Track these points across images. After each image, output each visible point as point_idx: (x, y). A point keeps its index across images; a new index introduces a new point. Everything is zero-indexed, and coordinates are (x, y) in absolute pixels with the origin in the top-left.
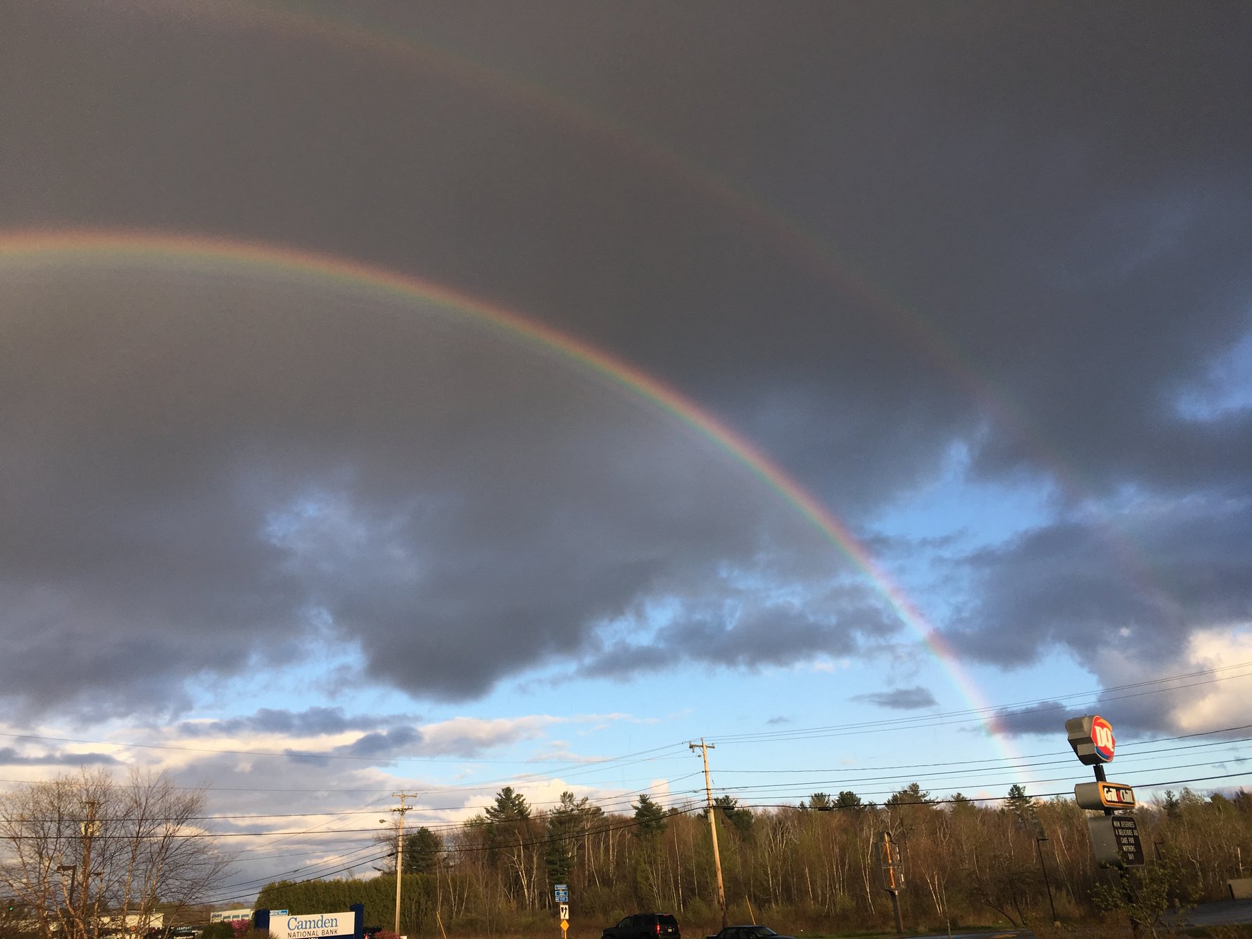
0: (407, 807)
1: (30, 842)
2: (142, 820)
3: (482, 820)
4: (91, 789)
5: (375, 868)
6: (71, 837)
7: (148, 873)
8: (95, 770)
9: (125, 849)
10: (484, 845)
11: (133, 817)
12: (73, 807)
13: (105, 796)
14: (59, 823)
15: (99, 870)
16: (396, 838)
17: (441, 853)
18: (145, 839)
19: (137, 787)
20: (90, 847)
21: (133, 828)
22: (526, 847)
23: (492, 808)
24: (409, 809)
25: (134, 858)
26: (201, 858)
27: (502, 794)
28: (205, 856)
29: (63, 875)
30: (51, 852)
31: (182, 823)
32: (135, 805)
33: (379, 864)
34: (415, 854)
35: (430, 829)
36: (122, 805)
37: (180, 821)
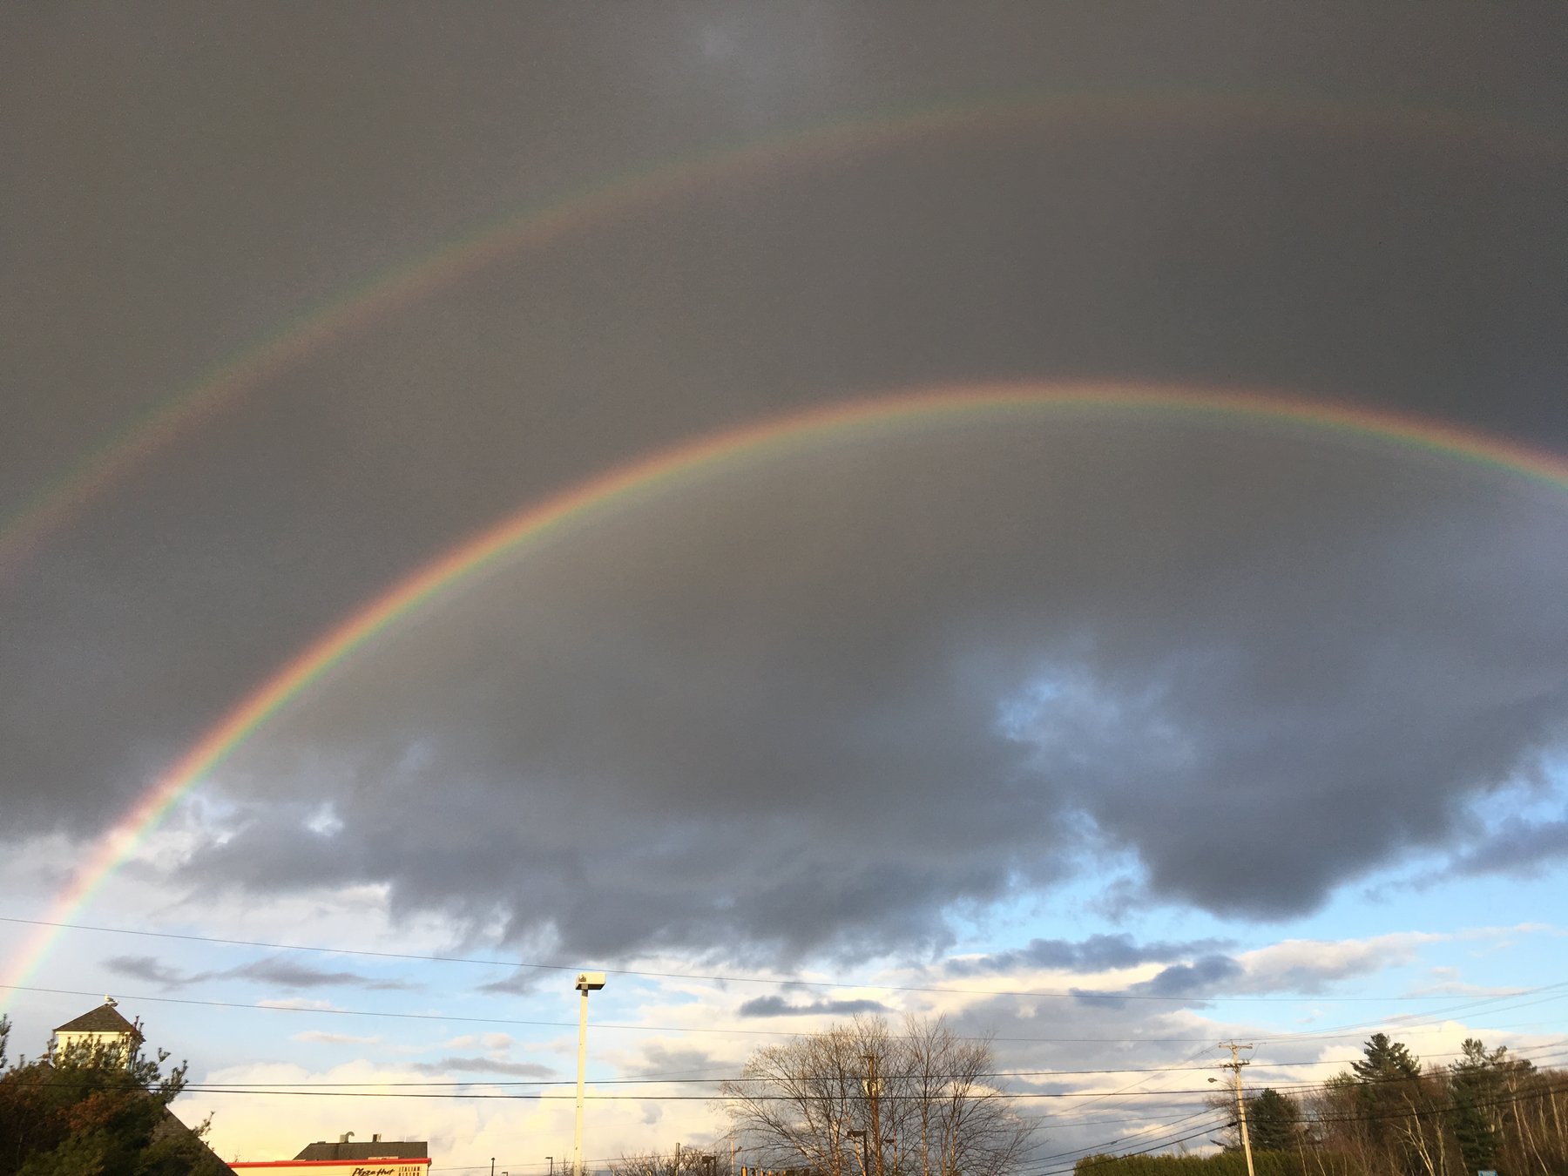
0: (1241, 1062)
1: (816, 1102)
2: (926, 1077)
3: (1349, 1079)
4: (868, 1040)
5: (1214, 1142)
6: (856, 1098)
7: (944, 1142)
8: (867, 1018)
9: (915, 1112)
10: (1358, 1113)
11: (916, 1073)
12: (852, 1063)
13: (883, 1048)
14: (841, 1081)
15: (891, 1136)
16: (1235, 1102)
17: (1300, 1124)
18: (934, 1100)
19: (914, 1037)
20: (877, 1109)
21: (920, 1088)
22: (1422, 1117)
23: (1361, 1062)
24: (1244, 1064)
25: (925, 1123)
26: (1000, 1124)
27: (1372, 1043)
28: (1004, 1122)
29: (855, 1142)
30: (838, 1115)
31: (971, 1080)
32: (917, 1059)
33: (1218, 1136)
34: (1264, 1125)
35: (1278, 1091)
36: (902, 1060)
37: (969, 1078)
